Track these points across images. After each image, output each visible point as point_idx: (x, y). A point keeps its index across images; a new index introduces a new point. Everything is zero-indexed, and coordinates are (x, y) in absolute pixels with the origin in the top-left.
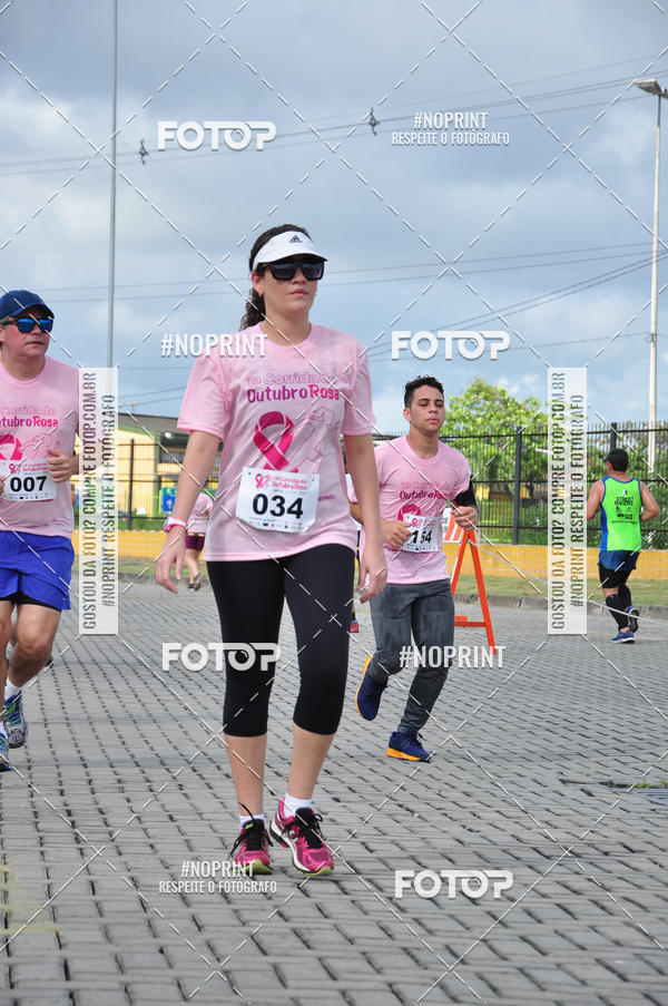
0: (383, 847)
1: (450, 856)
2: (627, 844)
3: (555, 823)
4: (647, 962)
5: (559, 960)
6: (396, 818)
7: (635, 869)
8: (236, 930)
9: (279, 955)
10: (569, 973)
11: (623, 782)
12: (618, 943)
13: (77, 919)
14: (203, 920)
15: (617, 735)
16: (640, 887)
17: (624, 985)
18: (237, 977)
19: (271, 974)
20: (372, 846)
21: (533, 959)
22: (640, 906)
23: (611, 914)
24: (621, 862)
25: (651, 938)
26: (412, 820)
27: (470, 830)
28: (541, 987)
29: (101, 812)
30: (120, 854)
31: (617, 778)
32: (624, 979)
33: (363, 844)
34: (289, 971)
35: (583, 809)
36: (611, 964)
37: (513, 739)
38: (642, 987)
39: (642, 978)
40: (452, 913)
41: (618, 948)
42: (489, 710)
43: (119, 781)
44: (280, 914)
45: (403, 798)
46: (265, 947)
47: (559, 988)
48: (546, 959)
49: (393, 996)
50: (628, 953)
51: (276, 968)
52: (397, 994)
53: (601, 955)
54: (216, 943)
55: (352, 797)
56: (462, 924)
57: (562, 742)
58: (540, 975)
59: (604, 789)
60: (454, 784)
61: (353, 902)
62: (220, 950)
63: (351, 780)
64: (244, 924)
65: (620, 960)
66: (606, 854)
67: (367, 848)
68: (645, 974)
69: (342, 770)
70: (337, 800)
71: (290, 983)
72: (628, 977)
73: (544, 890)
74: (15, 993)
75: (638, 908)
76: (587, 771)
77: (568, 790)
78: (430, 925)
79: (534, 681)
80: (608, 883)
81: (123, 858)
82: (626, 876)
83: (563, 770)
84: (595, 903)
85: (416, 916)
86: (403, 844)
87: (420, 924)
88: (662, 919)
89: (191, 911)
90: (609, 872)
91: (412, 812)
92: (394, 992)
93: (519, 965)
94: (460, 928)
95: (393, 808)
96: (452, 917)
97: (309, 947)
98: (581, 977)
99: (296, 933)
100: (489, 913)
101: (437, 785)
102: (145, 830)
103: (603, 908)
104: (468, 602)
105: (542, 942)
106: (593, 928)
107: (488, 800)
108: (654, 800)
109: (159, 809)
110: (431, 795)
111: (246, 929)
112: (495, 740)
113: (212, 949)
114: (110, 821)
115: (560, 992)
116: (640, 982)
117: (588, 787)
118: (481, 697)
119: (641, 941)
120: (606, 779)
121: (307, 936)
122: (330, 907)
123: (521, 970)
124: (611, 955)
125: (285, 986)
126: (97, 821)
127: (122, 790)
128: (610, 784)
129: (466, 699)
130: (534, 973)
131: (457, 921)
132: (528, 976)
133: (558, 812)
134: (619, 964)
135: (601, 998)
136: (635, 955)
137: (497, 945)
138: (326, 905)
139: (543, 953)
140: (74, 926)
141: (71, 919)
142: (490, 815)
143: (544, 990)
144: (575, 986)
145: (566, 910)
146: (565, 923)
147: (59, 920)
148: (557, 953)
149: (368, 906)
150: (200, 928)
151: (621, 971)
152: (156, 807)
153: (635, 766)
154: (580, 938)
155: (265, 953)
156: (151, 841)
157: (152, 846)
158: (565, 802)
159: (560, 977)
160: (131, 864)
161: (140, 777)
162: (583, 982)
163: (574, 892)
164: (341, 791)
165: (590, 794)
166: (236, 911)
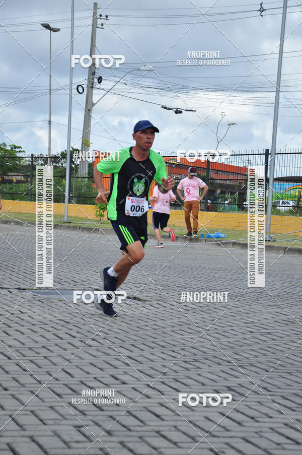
2: (21, 311)
7: (22, 319)
15: (25, 271)
16: (23, 326)
17: (9, 361)
22: (21, 333)
23: (10, 336)
24: (17, 317)
25: (23, 344)
31: (22, 286)
32: (9, 359)
35: (7, 298)
36: (6, 353)
38: (16, 361)
50: (13, 349)
59: (17, 291)
75: (20, 333)
76: (11, 284)
80: (11, 325)
82: (18, 322)
88: (28, 337)
90: (12, 321)
103: (7, 334)
108: (34, 294)
117: (11, 290)
120: (18, 287)
128: (19, 289)
134: (8, 354)
136: (16, 350)
151: (9, 356)
153: (29, 282)
165: (11, 293)
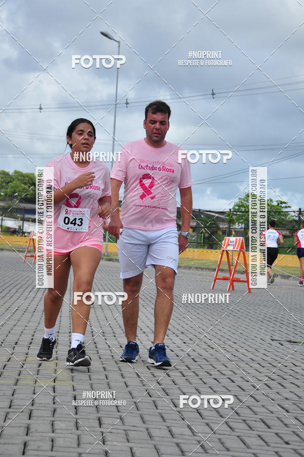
0: (201, 360)
1: (226, 365)
3: (267, 355)
4: (297, 406)
5: (263, 404)
6: (207, 350)
8: (140, 388)
9: (156, 397)
10: (267, 409)
11: (295, 341)
12: (287, 399)
13: (81, 381)
14: (128, 383)
18: (139, 405)
19: (152, 404)
20: (196, 360)
21: (253, 403)
26: (212, 351)
27: (234, 356)
28: (255, 413)
29: (95, 343)
30: (100, 358)
33: (193, 359)
34: (159, 403)
37: (254, 324)
39: (295, 412)
40: (224, 385)
41: (287, 401)
42: (246, 313)
43: (103, 333)
44: (158, 383)
45: (210, 343)
46: (151, 395)
47: (262, 414)
48: (259, 403)
49: (198, 414)
51: (154, 402)
52: (199, 413)
53: (279, 403)
54: (132, 392)
55: (191, 342)
56: (228, 389)
57: (273, 325)
58: (255, 409)
60: (231, 339)
61: (186, 379)
62: (134, 395)
63: (191, 336)
64: (144, 386)
65: (287, 405)
66: (286, 366)
67: (194, 360)
68: (296, 410)
69: (188, 332)
70: (185, 343)
71: (159, 408)
72: (290, 411)
73: (260, 378)
74: (55, 406)
77: (274, 343)
78: (215, 389)
79: (265, 303)
81: (101, 360)
83: (273, 336)
84: (280, 384)
85: (210, 386)
86: (208, 360)
87: (211, 389)
89: (125, 380)
91: (213, 348)
92: (198, 413)
93: (248, 405)
94: (227, 391)
95: (205, 346)
96: (224, 387)
97: (167, 395)
98: (271, 410)
99: (163, 390)
100: (238, 386)
101: (223, 339)
102: (110, 350)
104: (242, 274)
105: (258, 397)
106: (278, 393)
107: (243, 345)
109: (117, 343)
110: (220, 342)
111: (145, 387)
112: (247, 324)
113: (130, 393)
114: (98, 346)
115: (262, 415)
116: (294, 413)
118: (244, 308)
119: (296, 398)
121: (167, 391)
122: (177, 381)
123: (248, 407)
124: (284, 403)
125: (157, 409)
126: (93, 346)
127: (104, 336)
129: (238, 309)
130: (253, 408)
131: (226, 388)
132: (251, 409)
133: (269, 350)
135: (278, 418)
137: (240, 397)
138: (176, 380)
139: (258, 401)
140: (80, 383)
141: (79, 381)
142: (244, 351)
143: (256, 414)
144: (268, 413)
145: (268, 386)
146: (266, 391)
147: (75, 381)
148: (263, 401)
149: (192, 381)
150: (127, 386)
152: (116, 342)
154: (272, 396)
155: (151, 396)
156: (112, 354)
157: (112, 356)
158: (272, 347)
159: (263, 410)
160: (104, 362)
161: (111, 331)
162: (272, 412)
163: (272, 379)
164: (186, 339)
166: (141, 381)
